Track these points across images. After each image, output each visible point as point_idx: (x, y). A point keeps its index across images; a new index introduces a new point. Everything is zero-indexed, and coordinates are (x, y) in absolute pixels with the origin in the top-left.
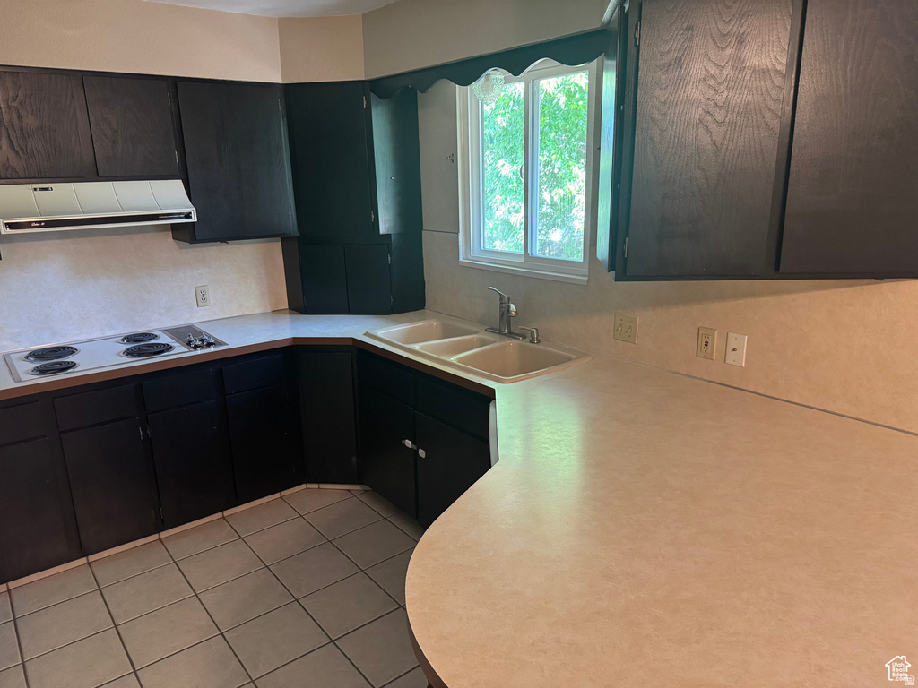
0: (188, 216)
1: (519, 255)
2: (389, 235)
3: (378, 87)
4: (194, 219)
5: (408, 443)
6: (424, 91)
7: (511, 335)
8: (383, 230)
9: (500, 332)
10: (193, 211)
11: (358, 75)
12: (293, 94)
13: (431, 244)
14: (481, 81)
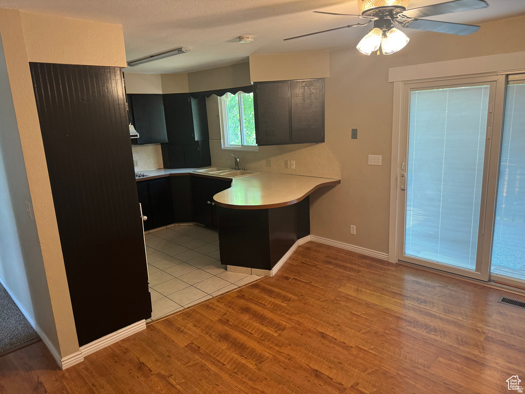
0: (137, 136)
1: (239, 145)
2: (198, 141)
3: (194, 95)
4: (139, 137)
5: (209, 202)
6: (208, 97)
7: (239, 169)
8: (196, 140)
9: (236, 169)
10: (138, 134)
11: (187, 91)
12: (165, 97)
13: (212, 143)
14: (225, 95)
